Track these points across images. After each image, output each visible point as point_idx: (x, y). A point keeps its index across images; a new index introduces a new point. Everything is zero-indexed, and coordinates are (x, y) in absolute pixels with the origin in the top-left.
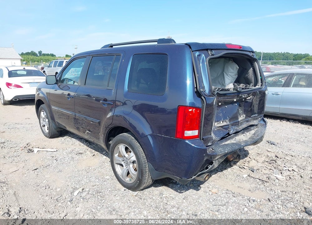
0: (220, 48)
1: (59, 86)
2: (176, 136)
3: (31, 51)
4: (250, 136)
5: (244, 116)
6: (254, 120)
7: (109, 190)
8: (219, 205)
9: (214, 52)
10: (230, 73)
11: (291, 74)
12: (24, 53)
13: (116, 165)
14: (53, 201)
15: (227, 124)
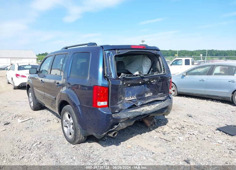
0: (125, 48)
1: (38, 75)
2: (93, 106)
3: (46, 53)
4: (154, 108)
5: (151, 94)
6: (161, 97)
7: (58, 143)
8: (127, 155)
9: (120, 51)
10: (146, 65)
11: (213, 65)
12: (41, 54)
13: (64, 127)
14: (19, 149)
15: (134, 99)
